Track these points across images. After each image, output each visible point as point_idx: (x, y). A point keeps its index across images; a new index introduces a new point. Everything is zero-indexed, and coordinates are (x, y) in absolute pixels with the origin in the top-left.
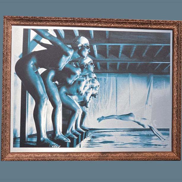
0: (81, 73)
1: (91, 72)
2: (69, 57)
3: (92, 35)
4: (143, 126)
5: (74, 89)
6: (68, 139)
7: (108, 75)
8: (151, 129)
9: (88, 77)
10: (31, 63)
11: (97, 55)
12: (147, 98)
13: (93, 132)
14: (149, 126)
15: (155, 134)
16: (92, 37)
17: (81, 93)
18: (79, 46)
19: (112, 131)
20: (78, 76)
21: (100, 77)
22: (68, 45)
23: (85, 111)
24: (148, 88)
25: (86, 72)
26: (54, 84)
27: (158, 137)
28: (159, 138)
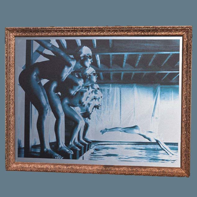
0: (83, 84)
1: (94, 82)
2: (71, 67)
3: (95, 44)
4: (149, 139)
5: (77, 101)
6: (71, 151)
7: (112, 85)
8: (157, 143)
9: (90, 88)
10: (34, 75)
11: (100, 65)
12: (153, 110)
13: (96, 144)
14: (155, 139)
15: (162, 148)
16: (95, 46)
17: (84, 104)
18: (81, 56)
19: (116, 144)
20: (80, 87)
21: (104, 88)
22: (70, 56)
23: (88, 123)
24: (155, 99)
25: (89, 82)
26: (56, 95)
27: (166, 151)
28: (167, 153)
